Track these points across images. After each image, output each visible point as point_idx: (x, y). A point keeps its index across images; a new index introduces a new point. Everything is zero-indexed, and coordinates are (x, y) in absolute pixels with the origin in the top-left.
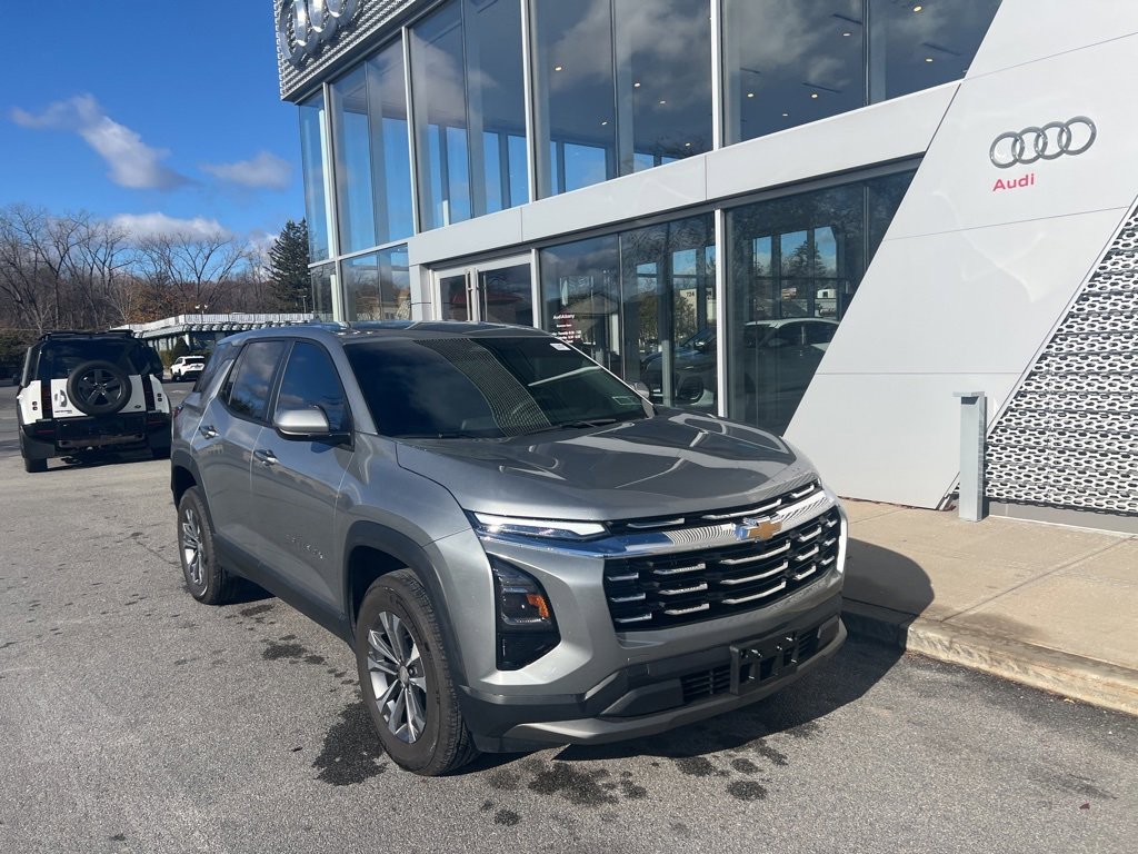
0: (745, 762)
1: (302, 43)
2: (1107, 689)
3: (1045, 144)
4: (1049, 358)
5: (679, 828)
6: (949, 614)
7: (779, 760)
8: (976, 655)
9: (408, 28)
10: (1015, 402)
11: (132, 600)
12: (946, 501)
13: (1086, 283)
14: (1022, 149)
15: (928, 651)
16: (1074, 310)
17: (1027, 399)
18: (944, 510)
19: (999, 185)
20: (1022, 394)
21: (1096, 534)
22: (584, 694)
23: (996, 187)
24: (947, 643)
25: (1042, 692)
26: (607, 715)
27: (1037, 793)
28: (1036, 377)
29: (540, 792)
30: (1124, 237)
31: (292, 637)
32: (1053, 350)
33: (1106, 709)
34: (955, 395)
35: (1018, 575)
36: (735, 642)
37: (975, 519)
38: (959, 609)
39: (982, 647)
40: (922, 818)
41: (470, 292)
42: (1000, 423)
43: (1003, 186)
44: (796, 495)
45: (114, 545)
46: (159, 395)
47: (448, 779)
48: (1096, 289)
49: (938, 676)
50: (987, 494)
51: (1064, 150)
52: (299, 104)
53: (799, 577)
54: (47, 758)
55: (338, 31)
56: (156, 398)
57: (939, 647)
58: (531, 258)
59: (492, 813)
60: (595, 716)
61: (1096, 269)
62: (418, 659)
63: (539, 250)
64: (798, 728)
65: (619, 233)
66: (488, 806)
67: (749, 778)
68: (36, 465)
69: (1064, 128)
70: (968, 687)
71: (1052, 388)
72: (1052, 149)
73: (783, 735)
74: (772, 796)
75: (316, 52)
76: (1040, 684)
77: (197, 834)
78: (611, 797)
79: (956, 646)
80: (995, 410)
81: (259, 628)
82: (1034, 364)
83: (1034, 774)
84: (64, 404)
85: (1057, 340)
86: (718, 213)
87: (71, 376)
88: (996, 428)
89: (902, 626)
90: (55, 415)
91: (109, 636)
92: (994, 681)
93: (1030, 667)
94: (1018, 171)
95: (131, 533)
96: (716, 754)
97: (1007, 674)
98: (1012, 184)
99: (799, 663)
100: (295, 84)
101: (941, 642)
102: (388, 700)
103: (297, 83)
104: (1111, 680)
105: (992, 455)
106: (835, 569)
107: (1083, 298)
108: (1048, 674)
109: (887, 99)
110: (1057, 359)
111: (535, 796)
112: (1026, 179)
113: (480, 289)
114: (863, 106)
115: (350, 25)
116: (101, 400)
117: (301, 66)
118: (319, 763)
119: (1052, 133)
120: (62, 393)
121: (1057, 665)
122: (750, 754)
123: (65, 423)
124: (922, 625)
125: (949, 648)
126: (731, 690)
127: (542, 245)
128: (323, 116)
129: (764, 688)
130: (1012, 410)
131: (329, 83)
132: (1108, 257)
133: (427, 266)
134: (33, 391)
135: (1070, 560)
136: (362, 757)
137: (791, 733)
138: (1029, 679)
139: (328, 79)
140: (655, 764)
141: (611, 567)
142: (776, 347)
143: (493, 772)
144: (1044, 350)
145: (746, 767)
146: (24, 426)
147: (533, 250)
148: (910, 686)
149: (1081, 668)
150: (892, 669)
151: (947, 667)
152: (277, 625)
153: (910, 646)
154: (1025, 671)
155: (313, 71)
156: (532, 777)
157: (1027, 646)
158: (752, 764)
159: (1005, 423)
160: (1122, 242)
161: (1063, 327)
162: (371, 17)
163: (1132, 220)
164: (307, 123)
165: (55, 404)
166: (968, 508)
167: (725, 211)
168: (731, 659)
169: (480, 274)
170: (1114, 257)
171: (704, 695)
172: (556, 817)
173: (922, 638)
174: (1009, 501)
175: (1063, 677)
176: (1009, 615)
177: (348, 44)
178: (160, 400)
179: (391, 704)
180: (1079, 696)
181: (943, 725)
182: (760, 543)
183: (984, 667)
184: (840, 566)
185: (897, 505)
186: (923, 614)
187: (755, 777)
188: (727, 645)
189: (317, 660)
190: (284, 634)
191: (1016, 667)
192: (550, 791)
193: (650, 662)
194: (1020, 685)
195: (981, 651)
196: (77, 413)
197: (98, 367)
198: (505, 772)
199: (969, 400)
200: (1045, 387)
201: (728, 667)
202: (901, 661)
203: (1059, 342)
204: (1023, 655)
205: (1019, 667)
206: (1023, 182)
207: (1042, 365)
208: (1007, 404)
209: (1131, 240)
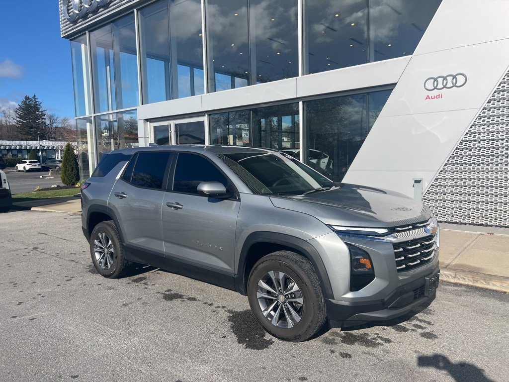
0: (417, 325)
1: (77, 12)
3: (447, 83)
4: (448, 165)
7: (429, 323)
8: (467, 279)
9: (137, 10)
10: (434, 182)
11: (67, 278)
13: (463, 136)
14: (437, 84)
15: (445, 279)
16: (458, 147)
17: (439, 181)
19: (428, 97)
20: (437, 179)
21: (467, 233)
22: (385, 299)
24: (454, 276)
25: (496, 291)
26: (390, 308)
28: (442, 173)
29: (348, 344)
30: (478, 119)
31: (169, 290)
32: (450, 162)
34: (412, 179)
35: (456, 249)
36: (427, 275)
39: (469, 276)
41: (171, 133)
42: (428, 190)
45: (28, 254)
46: (5, 180)
47: (305, 343)
48: (467, 139)
51: (454, 86)
52: (71, 40)
54: (102, 353)
55: (98, 8)
56: (3, 181)
57: (450, 277)
58: (205, 118)
59: (337, 354)
60: (387, 308)
61: (467, 131)
62: (298, 291)
63: (209, 115)
65: (251, 110)
66: (332, 352)
67: (425, 331)
69: (454, 77)
70: (470, 291)
71: (449, 177)
72: (450, 84)
74: (440, 337)
75: (85, 17)
76: (495, 288)
77: (214, 376)
78: (379, 343)
79: (458, 276)
80: (426, 185)
81: (149, 287)
82: (442, 167)
85: (451, 158)
86: (301, 103)
88: (427, 192)
92: (477, 289)
93: (490, 282)
94: (436, 92)
95: (31, 248)
96: (403, 323)
97: (481, 286)
98: (433, 97)
100: (70, 31)
101: (451, 275)
102: (271, 311)
107: (462, 142)
108: (498, 284)
110: (451, 166)
113: (176, 132)
114: (367, 63)
115: (106, 6)
117: (74, 21)
118: (240, 342)
119: (450, 79)
121: (501, 280)
122: (416, 322)
126: (425, 295)
127: (210, 113)
130: (433, 186)
131: (89, 32)
132: (471, 127)
133: (147, 120)
135: (468, 243)
136: (258, 338)
137: (423, 313)
138: (490, 287)
139: (89, 30)
140: (384, 329)
144: (446, 162)
145: (419, 327)
147: (206, 115)
148: (449, 292)
151: (456, 284)
152: (157, 285)
153: (441, 278)
154: (488, 284)
155: (81, 25)
156: (339, 339)
157: (485, 274)
158: (421, 326)
159: (430, 191)
160: (477, 121)
161: (454, 153)
162: (115, 4)
163: (481, 113)
164: (73, 50)
167: (303, 102)
168: (425, 282)
169: (176, 125)
170: (473, 127)
175: (504, 285)
176: (468, 264)
177: (103, 14)
178: (5, 182)
179: (272, 313)
181: (474, 305)
182: (433, 235)
183: (471, 283)
187: (427, 330)
188: (424, 277)
189: (194, 299)
190: (165, 289)
192: (352, 343)
194: (487, 289)
195: (469, 277)
198: (326, 337)
199: (417, 182)
200: (446, 177)
201: (424, 286)
204: (487, 278)
205: (486, 282)
206: (438, 97)
207: (446, 168)
208: (431, 183)
209: (481, 121)
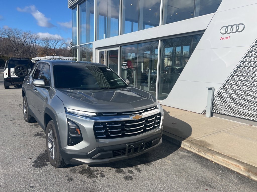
2: (223, 161)
3: (233, 29)
4: (229, 81)
5: (109, 186)
6: (193, 139)
8: (195, 150)
10: (221, 90)
11: (12, 120)
12: (204, 112)
13: (239, 63)
14: (227, 30)
15: (185, 148)
16: (236, 70)
17: (224, 90)
18: (203, 114)
19: (222, 38)
22: (88, 153)
23: (221, 39)
24: (190, 146)
25: (208, 160)
26: (94, 158)
27: (197, 185)
28: (226, 85)
29: (81, 174)
30: (249, 53)
32: (230, 79)
33: (221, 165)
34: (207, 88)
35: (213, 131)
36: (128, 143)
37: (209, 117)
38: (196, 138)
40: (166, 188)
41: (105, 55)
42: (217, 95)
43: (222, 39)
44: (149, 109)
45: (14, 107)
48: (241, 65)
49: (186, 154)
50: (213, 111)
51: (237, 31)
52: (72, 9)
53: (147, 129)
57: (188, 147)
58: (118, 48)
59: (67, 178)
60: (90, 158)
61: (242, 60)
63: (121, 47)
64: (147, 164)
65: (138, 44)
66: (67, 176)
67: (130, 175)
68: (7, 87)
69: (237, 26)
70: (191, 157)
71: (229, 88)
72: (234, 31)
73: (143, 165)
74: (133, 180)
76: (208, 158)
78: (96, 176)
79: (191, 147)
80: (216, 92)
81: (36, 129)
82: (226, 82)
83: (198, 180)
84: (13, 74)
85: (232, 76)
86: (159, 41)
87: (15, 68)
88: (216, 96)
89: (181, 141)
90: (11, 76)
91: (3, 128)
93: (207, 154)
94: (226, 35)
95: (19, 104)
96: (125, 168)
97: (201, 155)
98: (224, 38)
99: (145, 149)
102: (51, 149)
103: (72, 4)
104: (224, 159)
105: (215, 102)
106: (159, 127)
107: (238, 67)
108: (210, 156)
109: (199, 16)
110: (231, 81)
111: (79, 174)
112: (228, 37)
113: (108, 55)
114: (193, 17)
116: (21, 74)
118: (34, 162)
119: (235, 27)
120: (13, 71)
121: (213, 154)
122: (133, 169)
123: (13, 78)
124: (185, 141)
125: (190, 148)
126: (126, 154)
127: (121, 45)
128: (77, 12)
129: (135, 154)
130: (220, 92)
131: (78, 5)
132: (245, 58)
133: (97, 48)
134: (7, 71)
135: (228, 129)
136: (44, 162)
137: (145, 165)
138: (206, 157)
140: (110, 170)
141: (96, 124)
142: (176, 73)
143: (72, 168)
144: (228, 79)
145: (131, 172)
146: (4, 78)
147: (119, 46)
148: (178, 156)
149: (218, 155)
150: (176, 151)
151: (189, 152)
153: (182, 146)
154: (205, 155)
155: (75, 2)
156: (81, 170)
157: (207, 148)
158: (132, 172)
159: (218, 95)
160: (248, 54)
161: (233, 73)
163: (251, 49)
164: (74, 14)
165: (11, 74)
166: (208, 114)
167: (161, 40)
168: (126, 147)
169: (108, 51)
171: (120, 155)
172: (81, 180)
173: (185, 145)
174: (218, 113)
175: (213, 157)
176: (207, 141)
180: (216, 162)
181: (182, 166)
182: (136, 120)
184: (160, 127)
185: (193, 112)
186: (187, 139)
187: (132, 175)
188: (126, 144)
190: (41, 131)
191: (203, 153)
192: (83, 174)
193: (105, 147)
194: (204, 158)
195: (197, 149)
196: (16, 76)
197: (21, 66)
198: (75, 168)
199: (210, 89)
200: (228, 87)
201: (125, 149)
202: (179, 150)
203: (232, 77)
204: (205, 151)
205: (204, 153)
206: (227, 38)
207: (228, 82)
208: (219, 91)
209: (250, 54)
